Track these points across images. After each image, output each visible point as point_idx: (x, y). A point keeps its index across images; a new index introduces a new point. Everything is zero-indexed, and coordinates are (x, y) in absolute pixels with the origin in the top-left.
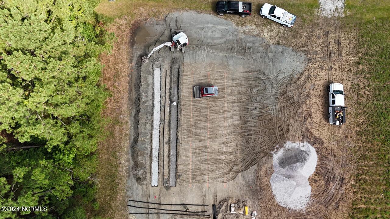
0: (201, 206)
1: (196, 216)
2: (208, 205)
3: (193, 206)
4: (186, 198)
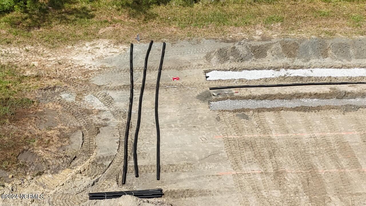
0: (156, 163)
1: (122, 155)
2: (158, 179)
3: (156, 147)
4: (177, 131)
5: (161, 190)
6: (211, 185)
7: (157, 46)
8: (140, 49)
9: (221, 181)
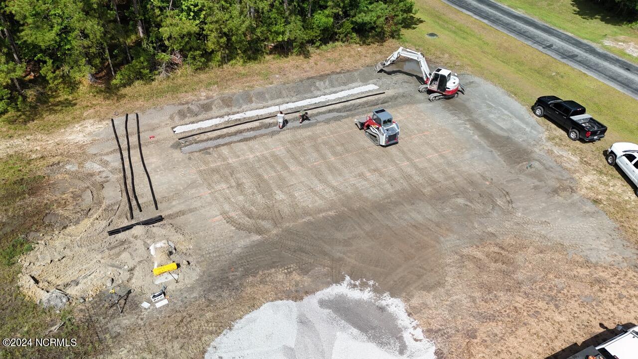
0: (152, 199)
1: (125, 199)
2: (157, 209)
4: (162, 173)
5: (161, 216)
6: (197, 204)
7: (132, 117)
8: (119, 121)
9: (202, 199)
